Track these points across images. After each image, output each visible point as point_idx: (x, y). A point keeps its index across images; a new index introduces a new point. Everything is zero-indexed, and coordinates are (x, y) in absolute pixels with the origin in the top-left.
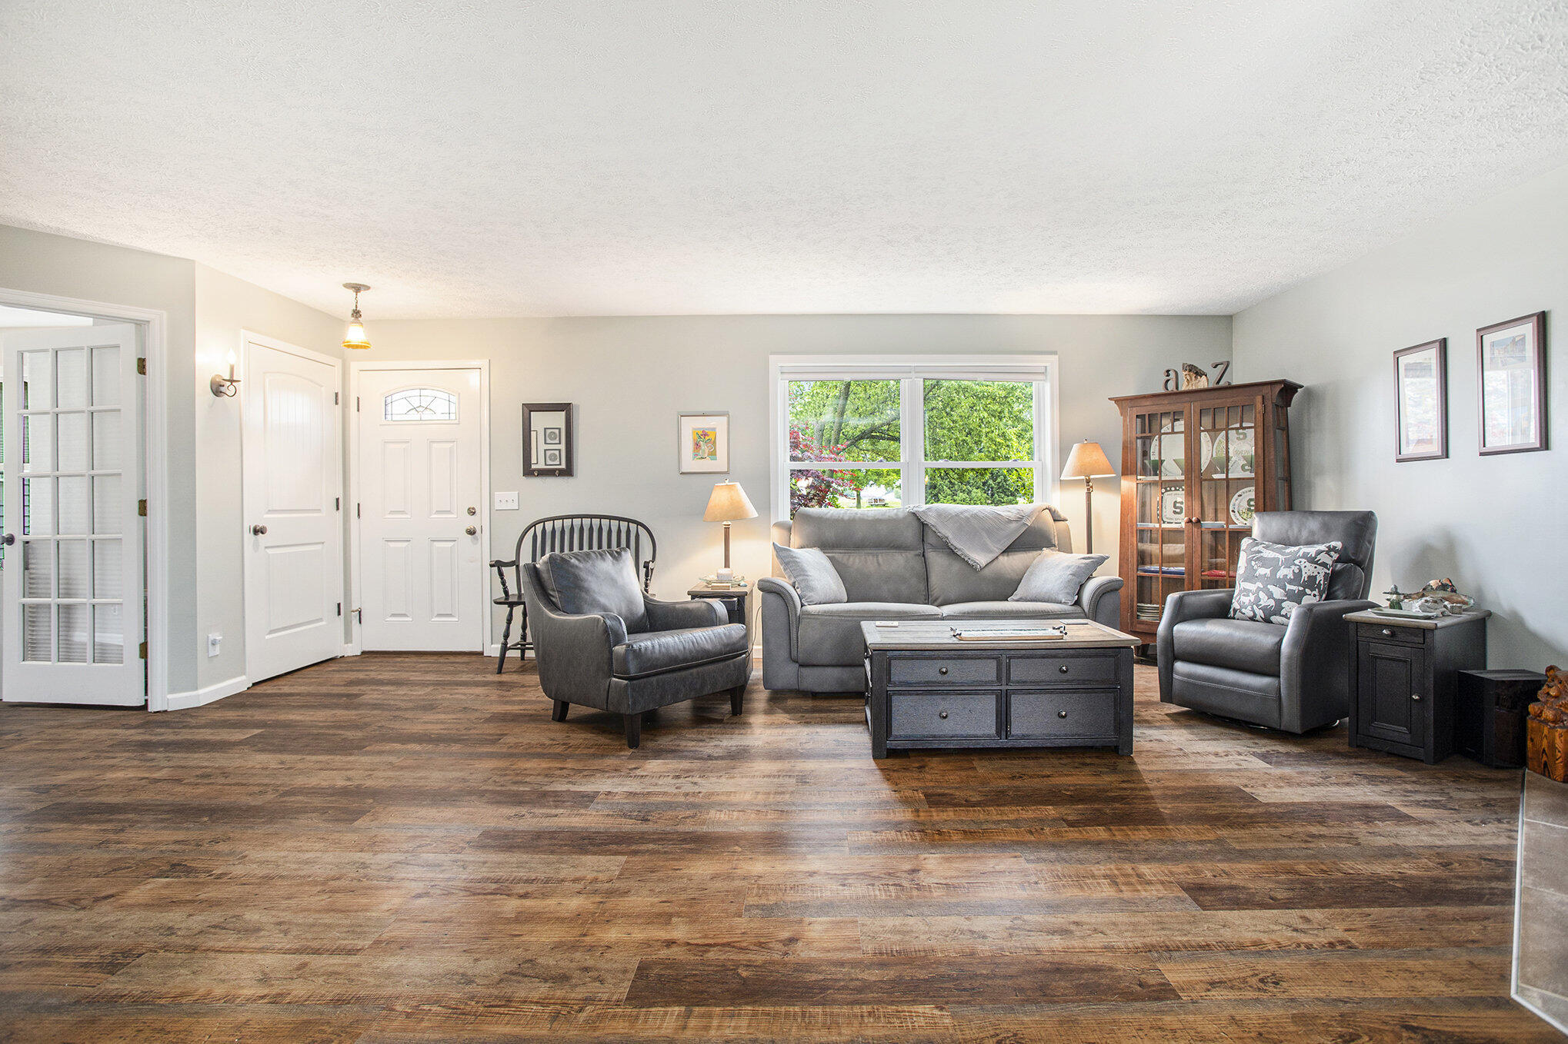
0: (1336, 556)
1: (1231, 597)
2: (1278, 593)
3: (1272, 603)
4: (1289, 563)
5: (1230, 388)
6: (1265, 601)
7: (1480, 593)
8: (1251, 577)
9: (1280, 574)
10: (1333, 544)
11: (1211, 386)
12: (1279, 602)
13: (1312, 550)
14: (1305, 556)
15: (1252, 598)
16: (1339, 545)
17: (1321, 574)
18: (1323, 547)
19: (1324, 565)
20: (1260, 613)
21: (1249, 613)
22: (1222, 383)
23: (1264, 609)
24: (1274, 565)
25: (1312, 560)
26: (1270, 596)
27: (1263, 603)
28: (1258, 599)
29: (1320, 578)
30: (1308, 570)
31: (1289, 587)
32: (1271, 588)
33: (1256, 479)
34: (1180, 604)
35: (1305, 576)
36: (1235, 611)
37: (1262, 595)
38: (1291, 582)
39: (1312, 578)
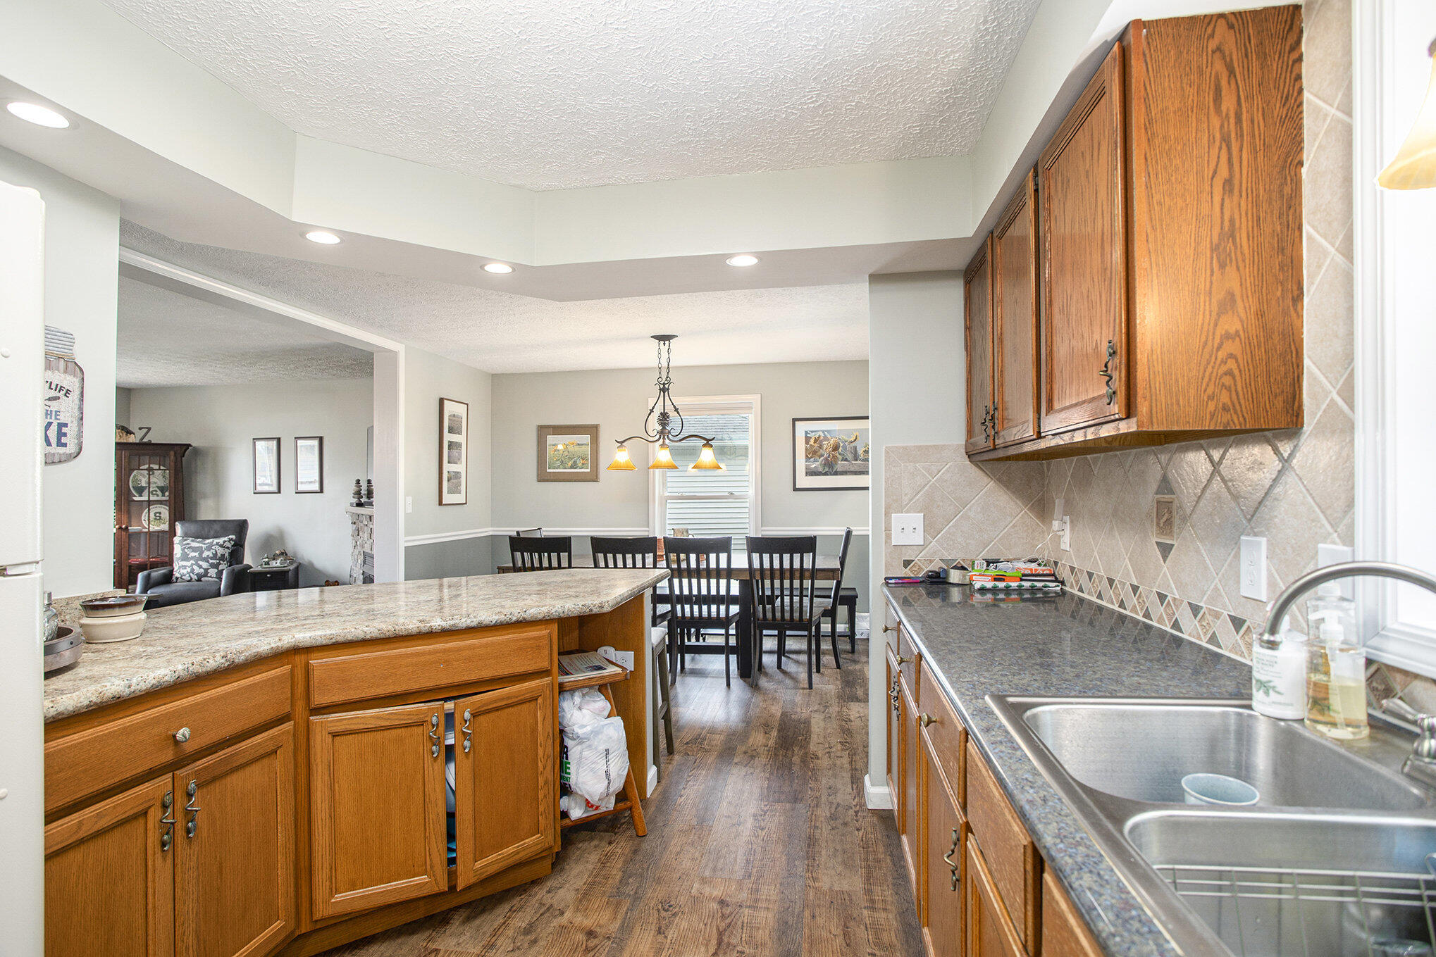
0: (233, 543)
1: (172, 571)
2: (205, 565)
3: (202, 571)
4: (209, 549)
5: (149, 444)
6: (197, 570)
7: (295, 555)
8: (185, 557)
9: (205, 555)
10: (230, 537)
11: (138, 442)
12: (206, 570)
13: (221, 541)
14: (217, 544)
15: (189, 570)
16: (234, 537)
17: (227, 553)
18: (226, 539)
19: (228, 548)
20: (195, 577)
21: (187, 578)
22: (145, 440)
23: (197, 575)
24: (200, 550)
25: (221, 546)
26: (200, 567)
27: (196, 572)
28: (193, 570)
29: (227, 555)
30: (220, 551)
31: (211, 561)
32: (200, 563)
33: (169, 501)
34: (148, 578)
35: (219, 555)
36: (177, 578)
37: (195, 567)
38: (211, 558)
39: (223, 555)
